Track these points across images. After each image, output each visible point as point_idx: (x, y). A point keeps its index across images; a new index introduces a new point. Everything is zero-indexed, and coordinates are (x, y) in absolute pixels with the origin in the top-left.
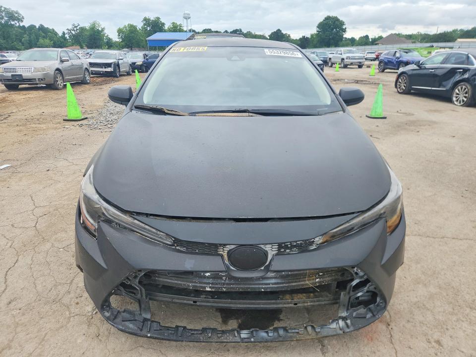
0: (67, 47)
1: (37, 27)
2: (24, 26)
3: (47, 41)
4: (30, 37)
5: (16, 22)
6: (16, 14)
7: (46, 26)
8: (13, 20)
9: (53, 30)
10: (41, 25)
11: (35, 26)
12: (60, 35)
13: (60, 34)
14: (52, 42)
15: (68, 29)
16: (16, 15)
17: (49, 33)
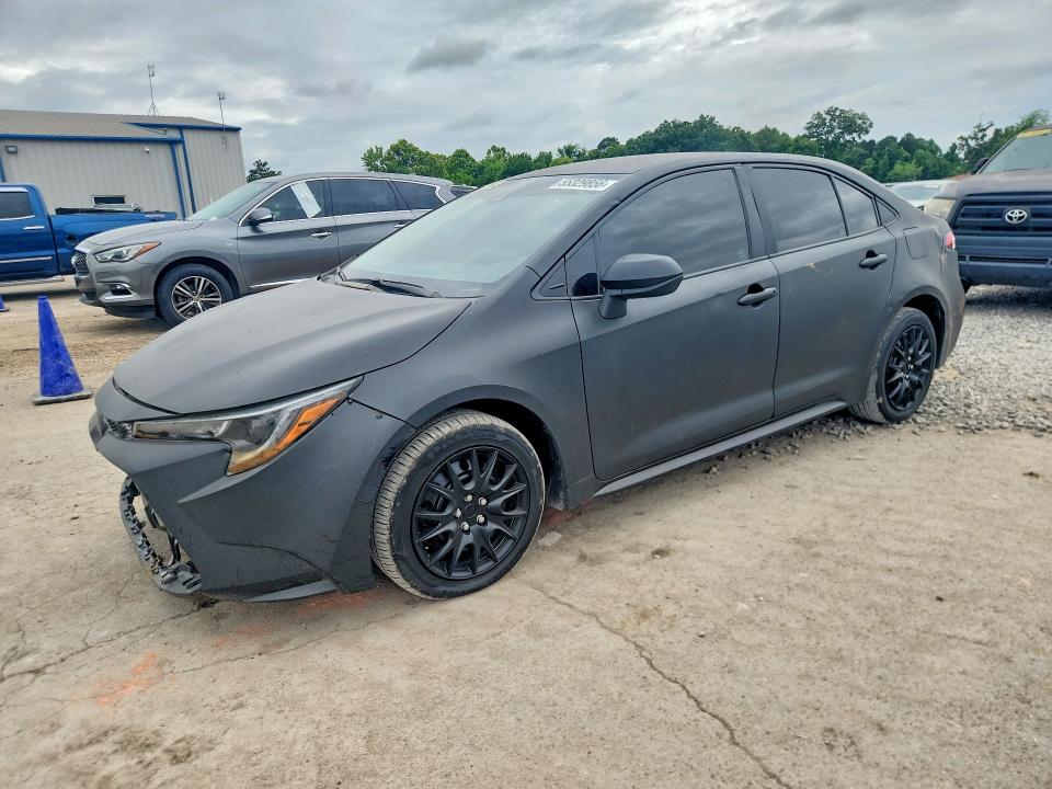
0: (953, 175)
1: (899, 140)
2: (872, 142)
3: (911, 167)
4: (877, 162)
5: (855, 135)
6: (860, 119)
7: (917, 136)
8: (851, 133)
9: (931, 142)
10: (909, 135)
11: (895, 139)
12: (944, 152)
13: (945, 149)
14: (921, 168)
15: (961, 138)
16: (860, 122)
17: (920, 151)
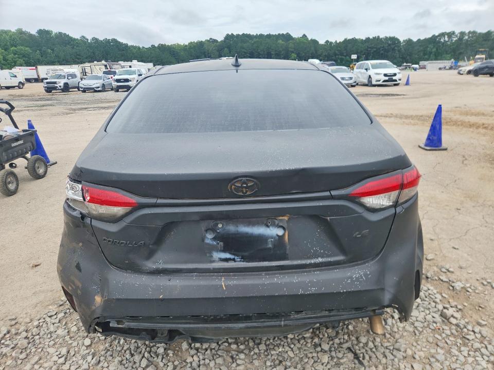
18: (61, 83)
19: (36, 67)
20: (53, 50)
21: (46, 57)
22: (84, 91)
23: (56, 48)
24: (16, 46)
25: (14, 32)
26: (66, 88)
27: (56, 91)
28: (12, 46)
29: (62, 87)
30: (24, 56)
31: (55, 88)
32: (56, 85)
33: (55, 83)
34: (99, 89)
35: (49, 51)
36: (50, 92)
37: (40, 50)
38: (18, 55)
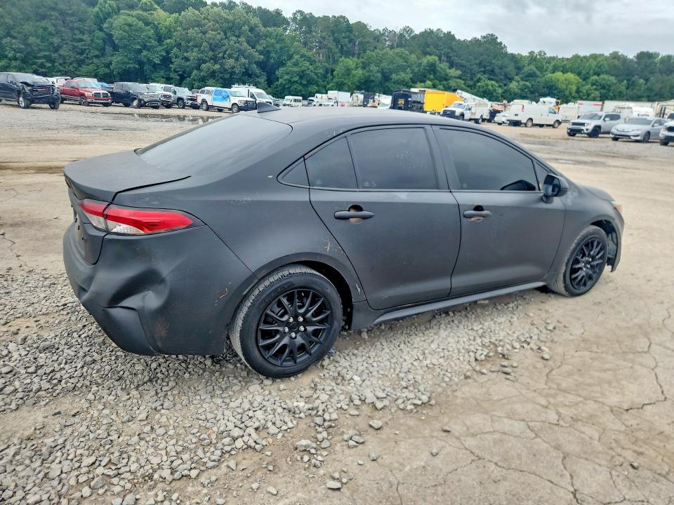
18: (590, 125)
19: (603, 103)
20: (647, 80)
21: (632, 91)
22: (615, 139)
23: (652, 78)
24: (598, 75)
25: (606, 56)
26: (596, 132)
27: (580, 135)
28: (595, 74)
29: (589, 131)
30: (603, 88)
31: (580, 131)
32: (582, 127)
33: (583, 124)
34: (638, 138)
35: (642, 81)
36: (574, 135)
37: (628, 80)
38: (597, 86)
